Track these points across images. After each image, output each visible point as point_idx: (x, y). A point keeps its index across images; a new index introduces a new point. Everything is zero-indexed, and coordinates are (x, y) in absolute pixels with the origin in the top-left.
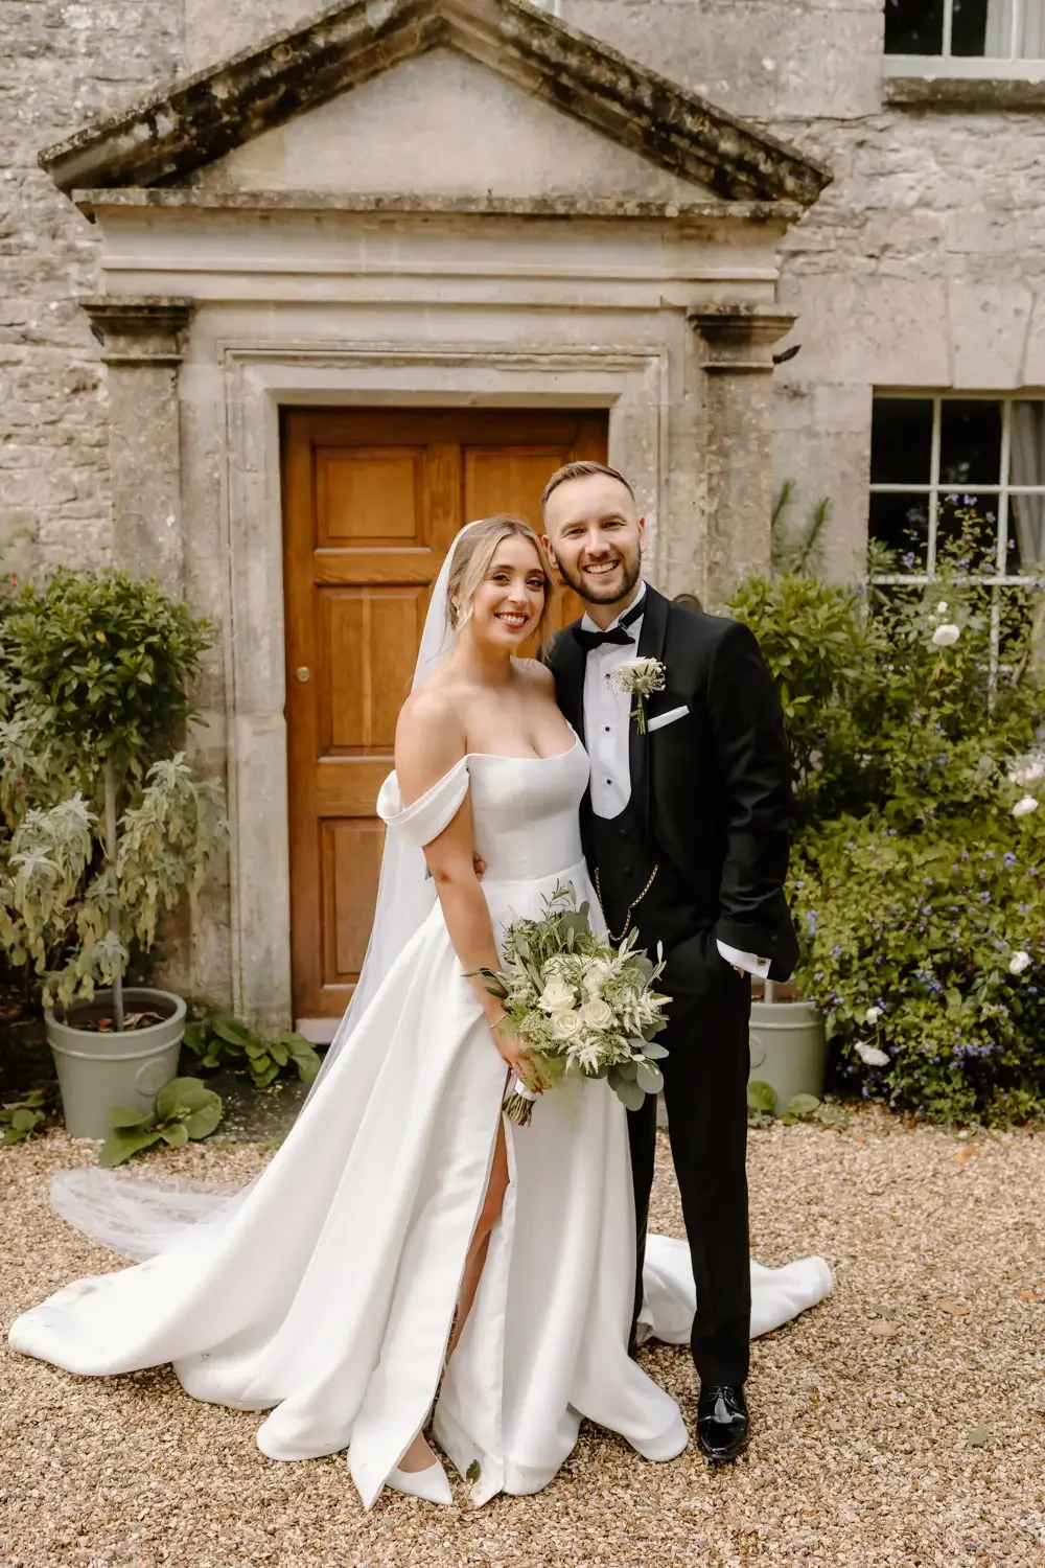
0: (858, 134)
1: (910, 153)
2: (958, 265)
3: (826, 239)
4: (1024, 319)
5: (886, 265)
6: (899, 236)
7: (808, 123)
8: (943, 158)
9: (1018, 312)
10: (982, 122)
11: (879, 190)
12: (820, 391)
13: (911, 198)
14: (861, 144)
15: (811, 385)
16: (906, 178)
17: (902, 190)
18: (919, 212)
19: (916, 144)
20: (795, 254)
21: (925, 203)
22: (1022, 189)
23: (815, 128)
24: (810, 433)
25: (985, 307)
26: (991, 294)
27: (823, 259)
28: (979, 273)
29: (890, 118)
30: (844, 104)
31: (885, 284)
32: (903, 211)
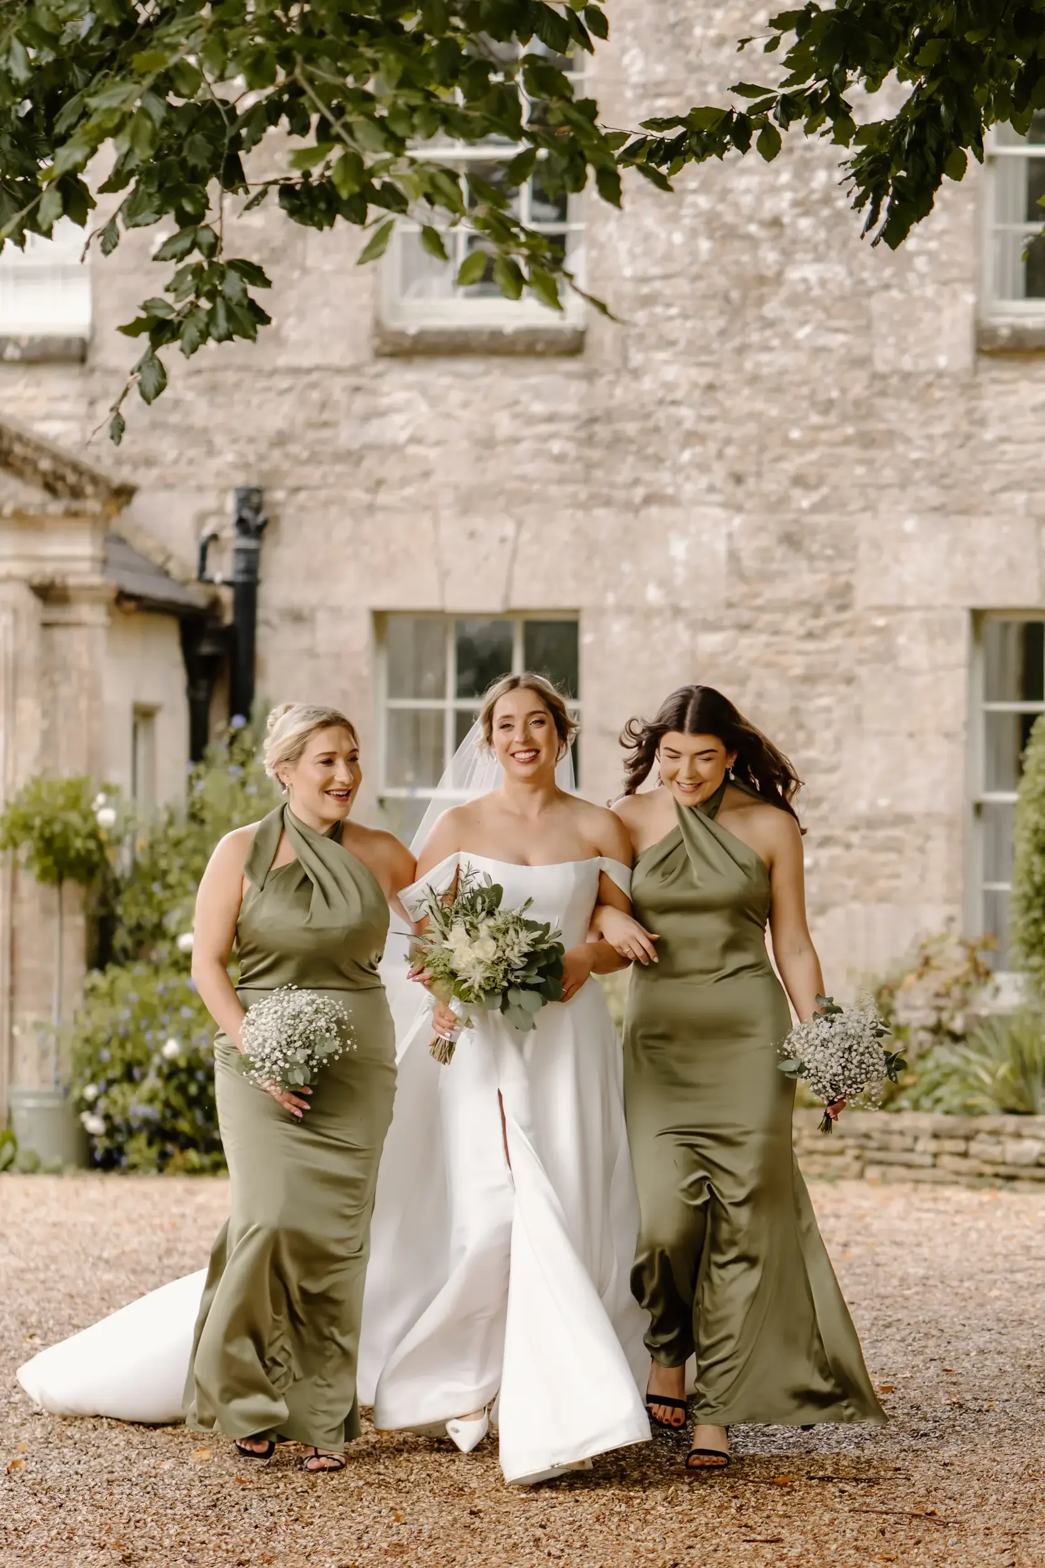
0: (353, 380)
1: (400, 396)
2: (447, 497)
3: (324, 476)
4: (509, 547)
5: (383, 498)
6: (393, 470)
7: (309, 371)
8: (433, 401)
9: (503, 540)
10: (466, 366)
11: (373, 431)
12: (321, 616)
13: (403, 436)
14: (357, 389)
15: (313, 610)
16: (398, 419)
17: (396, 428)
18: (412, 450)
19: (408, 387)
20: (296, 490)
21: (414, 440)
22: (505, 425)
23: (314, 377)
24: (311, 653)
25: (472, 535)
26: (477, 522)
27: (323, 494)
28: (467, 503)
29: (382, 365)
30: (339, 354)
31: (380, 517)
32: (396, 449)
